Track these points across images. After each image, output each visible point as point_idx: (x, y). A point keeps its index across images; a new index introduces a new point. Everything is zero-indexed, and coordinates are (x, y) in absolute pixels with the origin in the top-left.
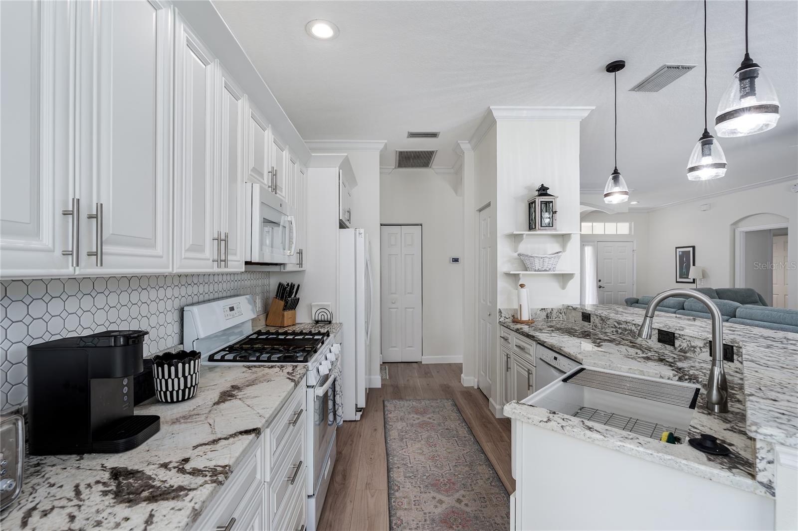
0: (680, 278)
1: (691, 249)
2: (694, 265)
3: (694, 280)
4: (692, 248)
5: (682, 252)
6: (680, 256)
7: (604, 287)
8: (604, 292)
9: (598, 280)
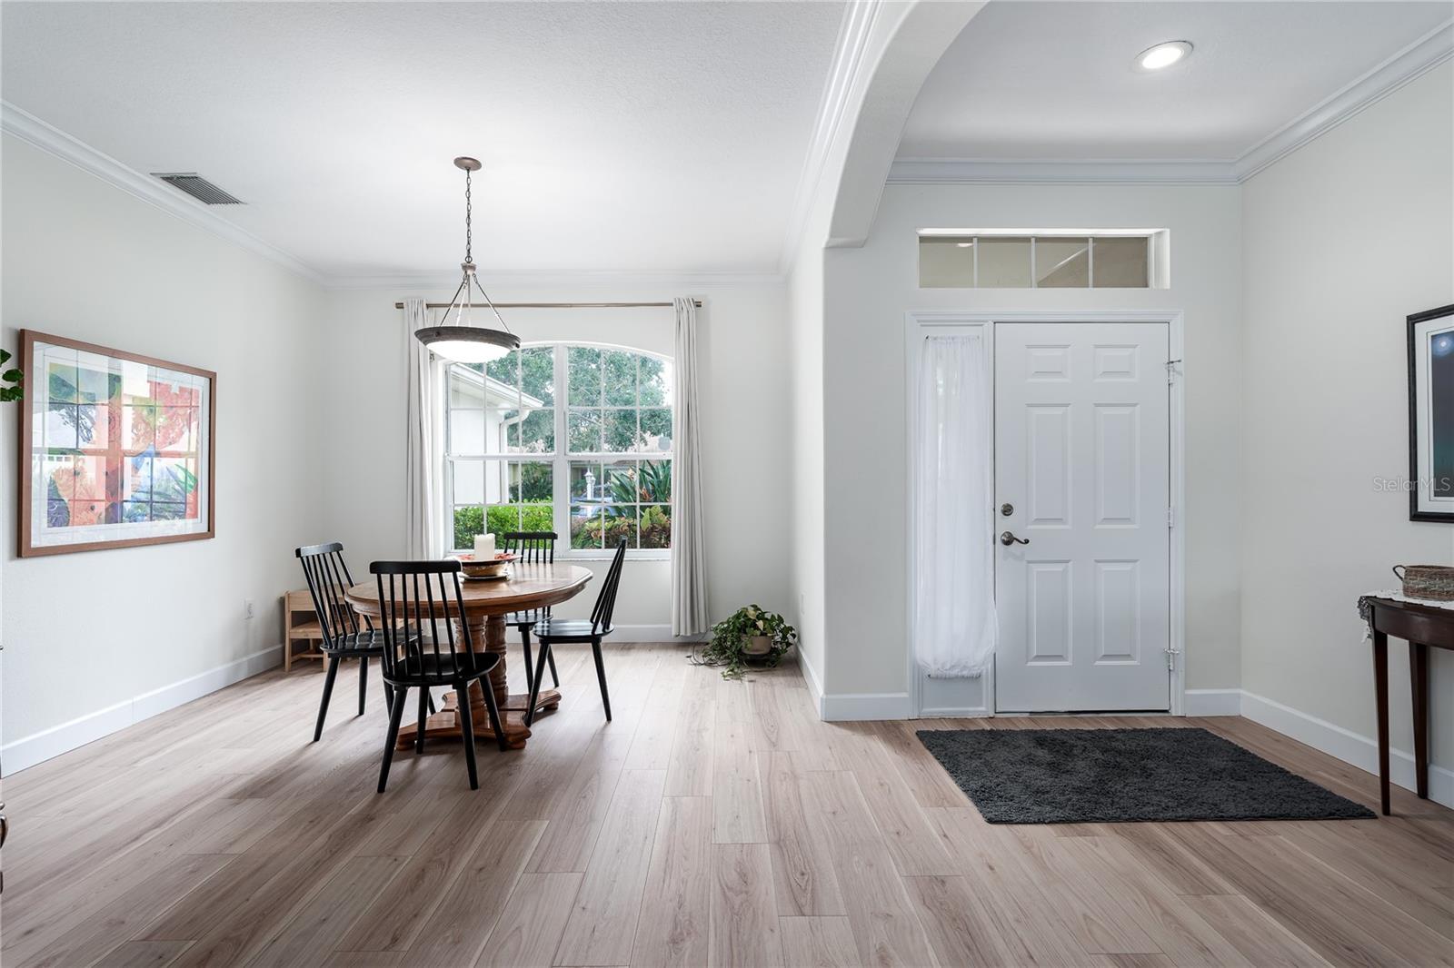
5: (1452, 336)
6: (1438, 361)
7: (1027, 542)
8: (1029, 562)
9: (999, 509)
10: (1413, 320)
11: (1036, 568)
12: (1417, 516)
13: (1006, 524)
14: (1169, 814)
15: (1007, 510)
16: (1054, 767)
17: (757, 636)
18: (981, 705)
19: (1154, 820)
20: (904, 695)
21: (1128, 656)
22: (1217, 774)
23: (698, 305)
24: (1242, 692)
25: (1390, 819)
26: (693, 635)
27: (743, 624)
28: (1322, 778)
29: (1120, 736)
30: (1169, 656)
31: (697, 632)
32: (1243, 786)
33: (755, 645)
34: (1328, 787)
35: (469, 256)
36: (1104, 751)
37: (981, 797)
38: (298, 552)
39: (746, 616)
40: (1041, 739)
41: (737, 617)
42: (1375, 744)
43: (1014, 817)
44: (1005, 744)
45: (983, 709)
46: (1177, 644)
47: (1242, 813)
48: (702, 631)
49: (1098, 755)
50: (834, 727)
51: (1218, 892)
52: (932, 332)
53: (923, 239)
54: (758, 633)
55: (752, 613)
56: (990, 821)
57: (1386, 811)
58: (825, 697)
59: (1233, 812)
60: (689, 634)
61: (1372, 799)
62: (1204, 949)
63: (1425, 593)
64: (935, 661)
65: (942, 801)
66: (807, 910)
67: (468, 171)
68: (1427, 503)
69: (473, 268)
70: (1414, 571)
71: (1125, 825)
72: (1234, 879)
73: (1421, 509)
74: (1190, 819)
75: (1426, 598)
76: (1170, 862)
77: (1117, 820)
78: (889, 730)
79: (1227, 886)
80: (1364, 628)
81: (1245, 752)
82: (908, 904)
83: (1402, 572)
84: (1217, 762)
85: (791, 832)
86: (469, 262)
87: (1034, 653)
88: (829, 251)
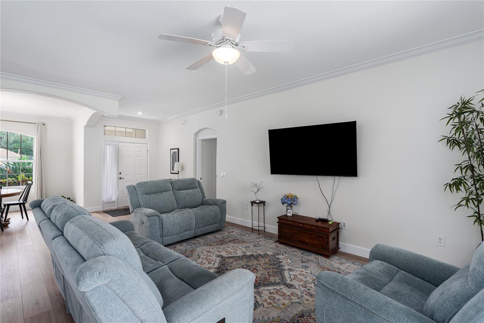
0: (172, 170)
1: (177, 150)
3: (178, 171)
5: (173, 152)
6: (172, 155)
7: (124, 178)
8: (124, 182)
9: (119, 173)
10: (171, 149)
12: (171, 173)
13: (120, 176)
15: (120, 173)
20: (100, 206)
23: (44, 124)
45: (115, 207)
52: (106, 143)
53: (105, 126)
64: (106, 200)
68: (172, 172)
78: (97, 212)
87: (125, 197)
88: (85, 126)
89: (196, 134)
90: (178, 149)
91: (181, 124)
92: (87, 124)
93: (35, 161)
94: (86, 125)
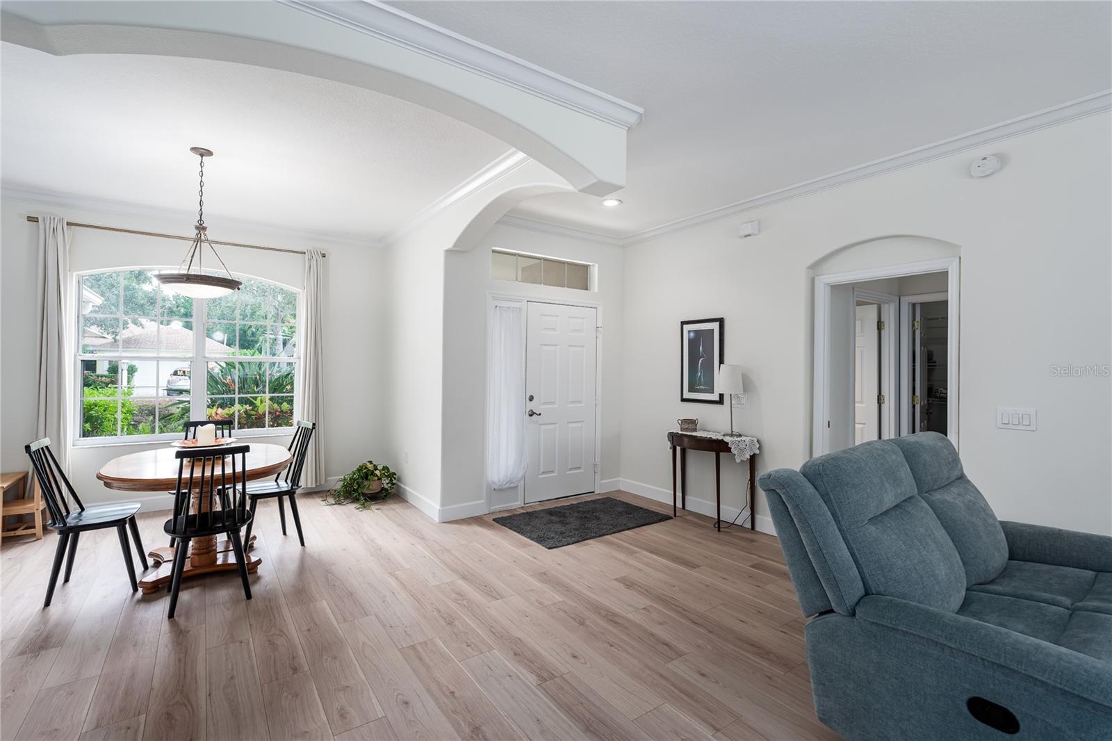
0: (691, 389)
1: (715, 326)
2: (721, 362)
3: (721, 396)
4: (718, 323)
5: (696, 332)
6: (690, 341)
7: (540, 414)
8: (540, 425)
9: (528, 397)
10: (683, 323)
11: (543, 427)
12: (683, 400)
13: (532, 406)
14: (612, 531)
15: (531, 398)
16: (562, 522)
17: (375, 480)
18: (518, 501)
19: (607, 535)
20: (483, 501)
21: (579, 468)
22: (621, 513)
23: (324, 256)
24: (621, 479)
25: (677, 518)
26: (316, 486)
27: (365, 474)
28: (653, 508)
29: (581, 505)
30: (595, 466)
31: (318, 484)
32: (631, 516)
33: (373, 486)
34: (657, 511)
35: (201, 220)
36: (578, 512)
37: (540, 540)
38: (28, 448)
39: (366, 468)
40: (550, 512)
41: (359, 470)
42: (672, 492)
43: (558, 545)
44: (536, 517)
45: (519, 503)
46: (598, 460)
47: (634, 525)
48: (322, 483)
49: (576, 514)
50: (450, 525)
51: (637, 552)
52: (499, 303)
53: (494, 251)
54: (376, 478)
55: (370, 467)
56: (549, 548)
57: (675, 516)
58: (441, 509)
59: (632, 526)
60: (314, 486)
61: (671, 513)
62: (640, 570)
63: (686, 430)
64: (499, 482)
65: (525, 546)
66: (498, 597)
67: (202, 157)
68: (687, 395)
69: (204, 229)
70: (685, 421)
71: (598, 538)
72: (641, 548)
73: (684, 397)
74: (619, 531)
75: (687, 431)
76: (619, 547)
77: (595, 537)
78: (478, 520)
79: (639, 550)
80: (669, 444)
81: (627, 504)
82: (537, 584)
83: (680, 422)
84: (620, 509)
85: (466, 573)
86: (201, 225)
87: (542, 471)
88: (448, 252)
89: (816, 266)
90: (721, 321)
91: (740, 237)
92: (456, 244)
93: (299, 358)
94: (454, 246)
